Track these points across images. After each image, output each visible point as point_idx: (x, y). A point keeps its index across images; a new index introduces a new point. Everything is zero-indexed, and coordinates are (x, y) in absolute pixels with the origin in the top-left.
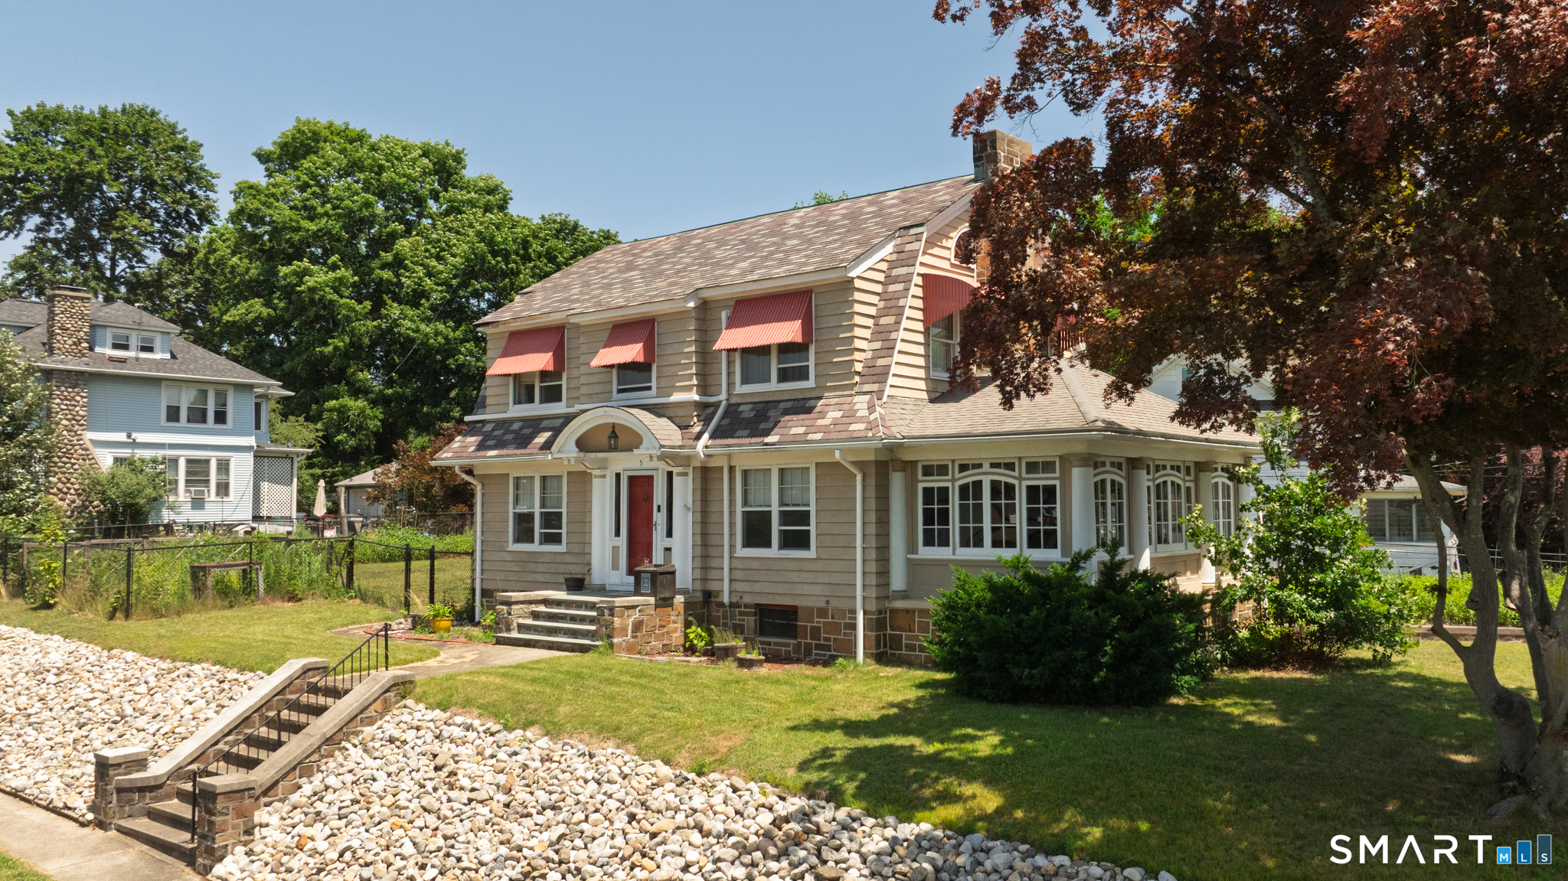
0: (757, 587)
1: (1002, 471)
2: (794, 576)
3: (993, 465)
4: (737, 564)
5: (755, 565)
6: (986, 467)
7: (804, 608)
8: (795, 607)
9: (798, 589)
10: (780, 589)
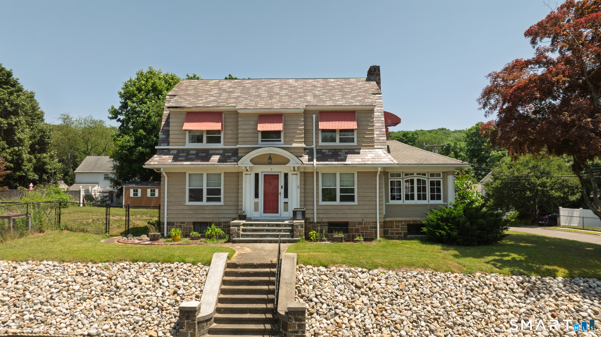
0: (330, 216)
1: (421, 176)
2: (347, 211)
3: (417, 174)
4: (319, 208)
5: (329, 208)
6: (415, 175)
7: (352, 222)
8: (348, 222)
9: (349, 216)
10: (341, 216)
